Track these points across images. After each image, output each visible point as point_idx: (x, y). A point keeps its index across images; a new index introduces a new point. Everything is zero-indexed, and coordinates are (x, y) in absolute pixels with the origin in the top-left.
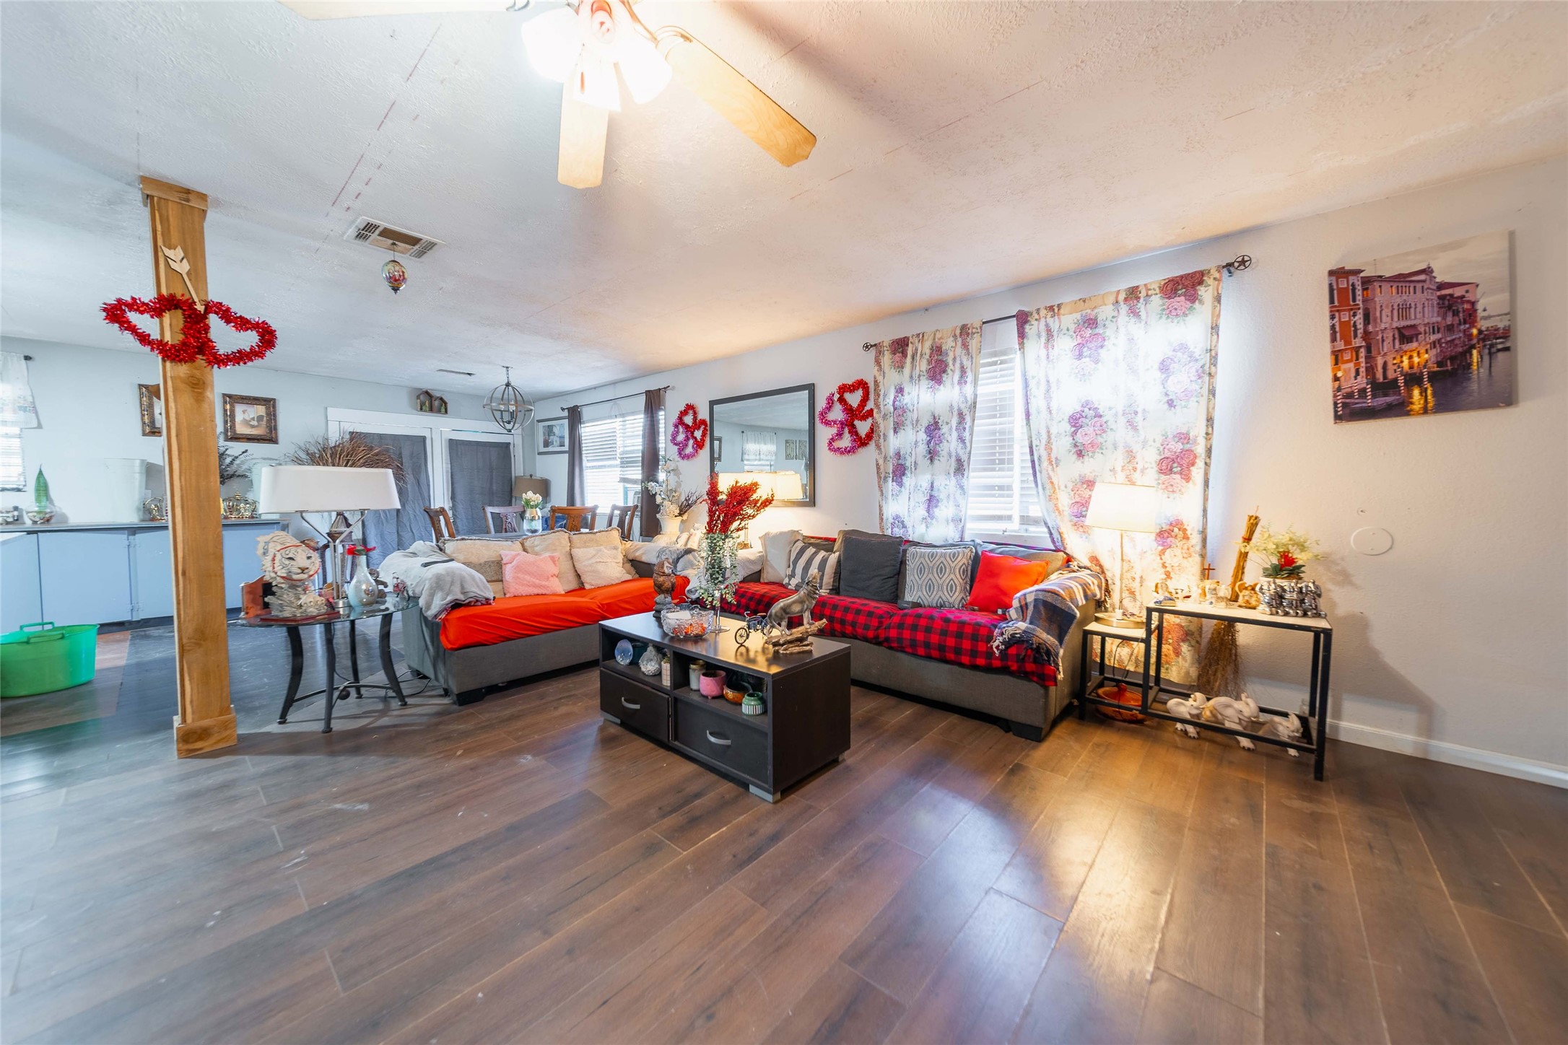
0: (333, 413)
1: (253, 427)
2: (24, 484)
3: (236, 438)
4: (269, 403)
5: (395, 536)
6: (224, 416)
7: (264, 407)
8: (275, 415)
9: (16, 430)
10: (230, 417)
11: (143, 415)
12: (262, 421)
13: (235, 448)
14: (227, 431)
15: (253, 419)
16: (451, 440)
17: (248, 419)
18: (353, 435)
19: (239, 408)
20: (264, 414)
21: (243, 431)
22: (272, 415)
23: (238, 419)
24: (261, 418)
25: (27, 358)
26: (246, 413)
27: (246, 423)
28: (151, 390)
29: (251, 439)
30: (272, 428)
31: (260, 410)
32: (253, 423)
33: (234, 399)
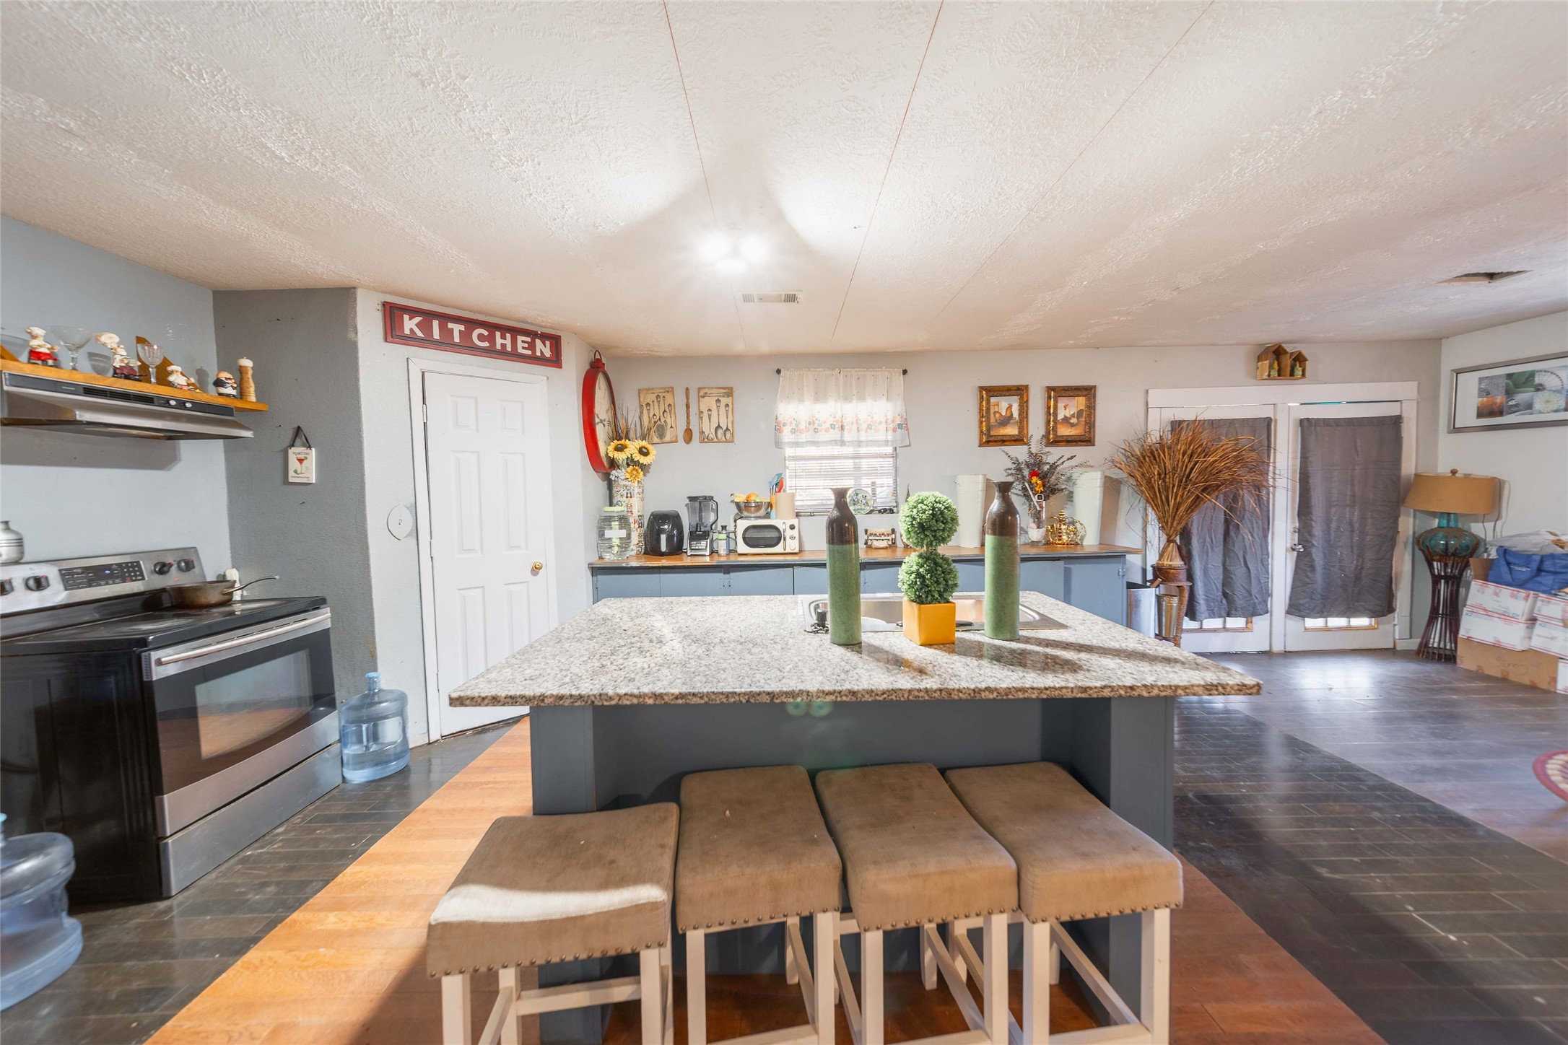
1: (1072, 425)
2: (895, 505)
3: (1058, 442)
4: (1088, 392)
5: (1220, 570)
6: (1047, 414)
7: (1084, 398)
8: (1093, 408)
9: (890, 450)
10: (1050, 414)
11: (981, 423)
12: (1082, 416)
13: (1054, 454)
14: (1049, 434)
15: (1073, 416)
16: (1303, 420)
17: (1068, 415)
19: (1062, 403)
20: (1083, 407)
21: (1064, 431)
22: (1091, 407)
23: (1060, 417)
24: (1080, 413)
25: (905, 372)
26: (1068, 408)
27: (1066, 420)
28: (989, 392)
29: (1070, 441)
30: (1091, 425)
31: (1079, 403)
32: (1074, 420)
33: (1057, 392)
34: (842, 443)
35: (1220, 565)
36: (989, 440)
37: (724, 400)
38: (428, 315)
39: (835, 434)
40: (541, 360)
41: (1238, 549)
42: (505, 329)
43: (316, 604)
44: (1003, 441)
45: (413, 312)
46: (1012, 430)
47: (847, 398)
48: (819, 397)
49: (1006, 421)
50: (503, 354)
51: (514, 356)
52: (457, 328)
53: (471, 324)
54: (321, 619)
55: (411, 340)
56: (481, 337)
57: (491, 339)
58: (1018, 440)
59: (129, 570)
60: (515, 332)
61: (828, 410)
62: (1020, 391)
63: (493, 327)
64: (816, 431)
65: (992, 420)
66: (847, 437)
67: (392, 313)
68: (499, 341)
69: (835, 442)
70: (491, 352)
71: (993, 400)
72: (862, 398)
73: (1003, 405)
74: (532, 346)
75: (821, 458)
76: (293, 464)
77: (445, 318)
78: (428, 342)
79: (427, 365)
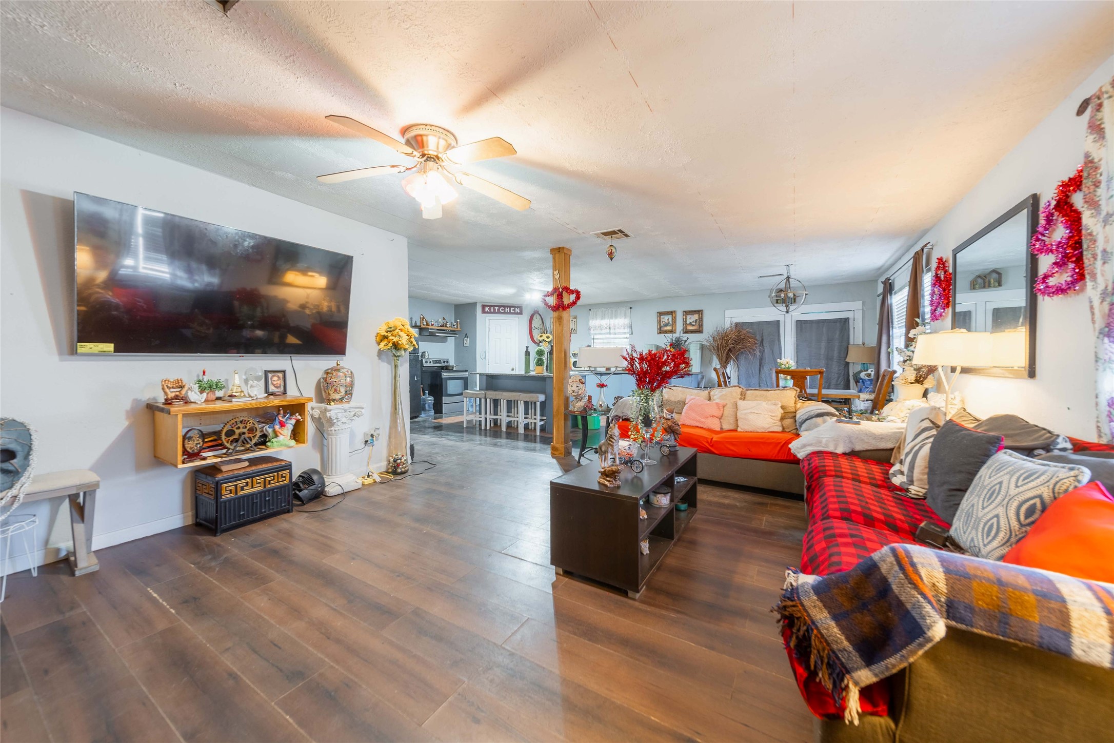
0: (729, 313)
1: (693, 325)
3: (686, 332)
4: (699, 312)
6: (683, 321)
7: (698, 315)
8: (702, 318)
9: (626, 336)
10: (685, 321)
11: (658, 325)
13: (685, 337)
14: (684, 329)
15: (694, 322)
16: (797, 322)
17: (692, 322)
18: (737, 324)
19: (688, 317)
20: (697, 318)
21: (690, 328)
22: (701, 319)
23: (688, 322)
24: (696, 321)
25: (631, 308)
26: (692, 319)
27: (690, 324)
28: (661, 314)
29: (692, 332)
30: (701, 326)
31: (696, 317)
32: (694, 324)
33: (687, 313)
34: (610, 333)
35: (757, 383)
36: (661, 331)
37: (574, 320)
38: (490, 306)
39: (607, 331)
40: (517, 313)
41: (763, 376)
42: (508, 307)
43: (466, 371)
44: (666, 332)
45: (487, 306)
46: (669, 328)
47: (611, 318)
48: (603, 318)
49: (667, 325)
50: (507, 313)
51: (510, 313)
52: (497, 308)
53: (500, 307)
54: (466, 374)
55: (487, 313)
56: (502, 310)
57: (504, 310)
58: (671, 332)
59: (439, 362)
60: (510, 307)
61: (605, 322)
62: (672, 313)
63: (504, 307)
64: (601, 330)
65: (662, 324)
66: (612, 331)
67: (484, 307)
68: (506, 310)
69: (607, 333)
70: (504, 313)
71: (662, 317)
72: (616, 317)
73: (666, 319)
74: (514, 310)
75: (603, 339)
76: (465, 342)
77: (494, 306)
78: (491, 313)
79: (489, 318)
